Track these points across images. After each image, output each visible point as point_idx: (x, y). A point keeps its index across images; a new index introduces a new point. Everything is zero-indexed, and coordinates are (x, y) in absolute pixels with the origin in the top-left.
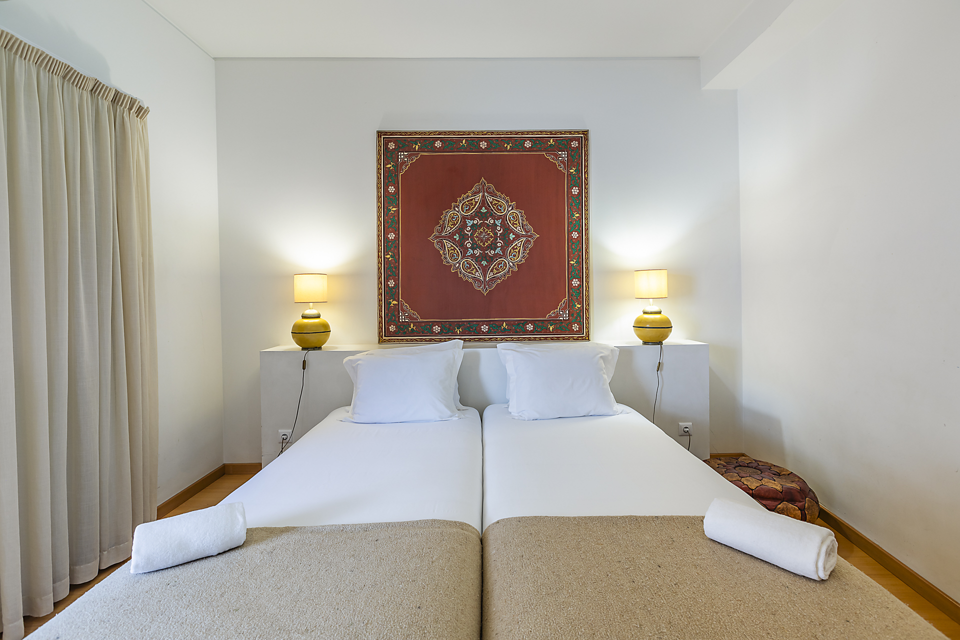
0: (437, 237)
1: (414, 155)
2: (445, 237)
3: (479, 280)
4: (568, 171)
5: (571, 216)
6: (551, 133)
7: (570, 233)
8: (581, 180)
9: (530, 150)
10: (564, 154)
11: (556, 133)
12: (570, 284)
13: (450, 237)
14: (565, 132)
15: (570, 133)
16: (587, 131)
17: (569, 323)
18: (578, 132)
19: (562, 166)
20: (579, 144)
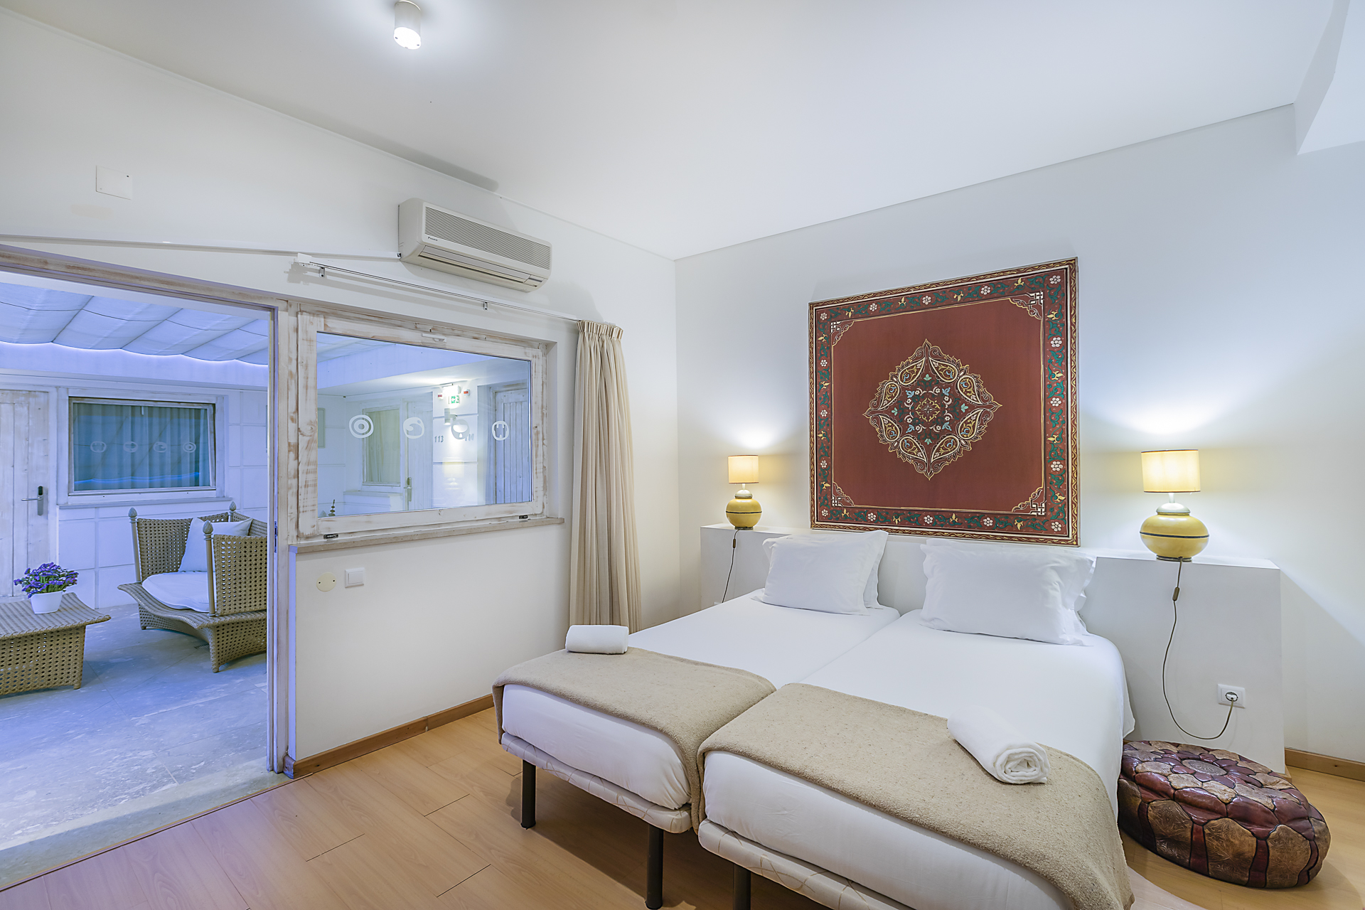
0: (873, 413)
1: (846, 323)
2: (882, 413)
3: (922, 462)
5: (1049, 376)
6: (1018, 271)
7: (1047, 399)
8: (1065, 327)
9: (989, 296)
10: (1040, 296)
11: (1026, 269)
12: (1048, 468)
13: (888, 412)
16: (1075, 259)
17: (1046, 520)
20: (1062, 278)
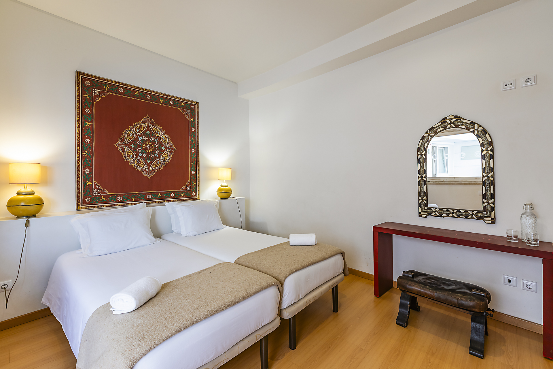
4: (190, 120)
14: (189, 101)
15: (191, 101)
18: (194, 102)
19: (187, 116)
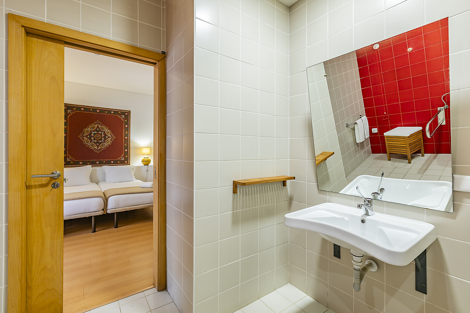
0: (81, 136)
1: (74, 111)
2: (84, 136)
3: (96, 149)
4: (124, 121)
5: (125, 132)
6: (120, 110)
7: (125, 137)
8: (128, 123)
9: (113, 114)
10: (123, 116)
11: (121, 110)
12: (125, 151)
13: (86, 136)
14: (124, 110)
16: (130, 111)
17: (124, 161)
18: (128, 111)
19: (123, 119)
20: (128, 114)
